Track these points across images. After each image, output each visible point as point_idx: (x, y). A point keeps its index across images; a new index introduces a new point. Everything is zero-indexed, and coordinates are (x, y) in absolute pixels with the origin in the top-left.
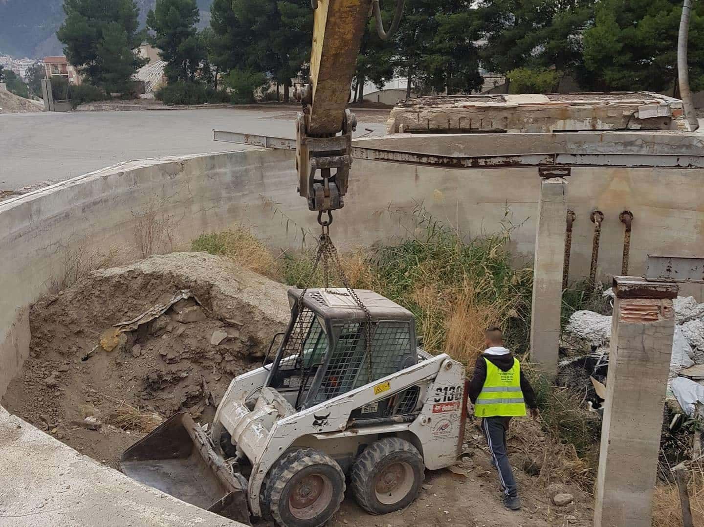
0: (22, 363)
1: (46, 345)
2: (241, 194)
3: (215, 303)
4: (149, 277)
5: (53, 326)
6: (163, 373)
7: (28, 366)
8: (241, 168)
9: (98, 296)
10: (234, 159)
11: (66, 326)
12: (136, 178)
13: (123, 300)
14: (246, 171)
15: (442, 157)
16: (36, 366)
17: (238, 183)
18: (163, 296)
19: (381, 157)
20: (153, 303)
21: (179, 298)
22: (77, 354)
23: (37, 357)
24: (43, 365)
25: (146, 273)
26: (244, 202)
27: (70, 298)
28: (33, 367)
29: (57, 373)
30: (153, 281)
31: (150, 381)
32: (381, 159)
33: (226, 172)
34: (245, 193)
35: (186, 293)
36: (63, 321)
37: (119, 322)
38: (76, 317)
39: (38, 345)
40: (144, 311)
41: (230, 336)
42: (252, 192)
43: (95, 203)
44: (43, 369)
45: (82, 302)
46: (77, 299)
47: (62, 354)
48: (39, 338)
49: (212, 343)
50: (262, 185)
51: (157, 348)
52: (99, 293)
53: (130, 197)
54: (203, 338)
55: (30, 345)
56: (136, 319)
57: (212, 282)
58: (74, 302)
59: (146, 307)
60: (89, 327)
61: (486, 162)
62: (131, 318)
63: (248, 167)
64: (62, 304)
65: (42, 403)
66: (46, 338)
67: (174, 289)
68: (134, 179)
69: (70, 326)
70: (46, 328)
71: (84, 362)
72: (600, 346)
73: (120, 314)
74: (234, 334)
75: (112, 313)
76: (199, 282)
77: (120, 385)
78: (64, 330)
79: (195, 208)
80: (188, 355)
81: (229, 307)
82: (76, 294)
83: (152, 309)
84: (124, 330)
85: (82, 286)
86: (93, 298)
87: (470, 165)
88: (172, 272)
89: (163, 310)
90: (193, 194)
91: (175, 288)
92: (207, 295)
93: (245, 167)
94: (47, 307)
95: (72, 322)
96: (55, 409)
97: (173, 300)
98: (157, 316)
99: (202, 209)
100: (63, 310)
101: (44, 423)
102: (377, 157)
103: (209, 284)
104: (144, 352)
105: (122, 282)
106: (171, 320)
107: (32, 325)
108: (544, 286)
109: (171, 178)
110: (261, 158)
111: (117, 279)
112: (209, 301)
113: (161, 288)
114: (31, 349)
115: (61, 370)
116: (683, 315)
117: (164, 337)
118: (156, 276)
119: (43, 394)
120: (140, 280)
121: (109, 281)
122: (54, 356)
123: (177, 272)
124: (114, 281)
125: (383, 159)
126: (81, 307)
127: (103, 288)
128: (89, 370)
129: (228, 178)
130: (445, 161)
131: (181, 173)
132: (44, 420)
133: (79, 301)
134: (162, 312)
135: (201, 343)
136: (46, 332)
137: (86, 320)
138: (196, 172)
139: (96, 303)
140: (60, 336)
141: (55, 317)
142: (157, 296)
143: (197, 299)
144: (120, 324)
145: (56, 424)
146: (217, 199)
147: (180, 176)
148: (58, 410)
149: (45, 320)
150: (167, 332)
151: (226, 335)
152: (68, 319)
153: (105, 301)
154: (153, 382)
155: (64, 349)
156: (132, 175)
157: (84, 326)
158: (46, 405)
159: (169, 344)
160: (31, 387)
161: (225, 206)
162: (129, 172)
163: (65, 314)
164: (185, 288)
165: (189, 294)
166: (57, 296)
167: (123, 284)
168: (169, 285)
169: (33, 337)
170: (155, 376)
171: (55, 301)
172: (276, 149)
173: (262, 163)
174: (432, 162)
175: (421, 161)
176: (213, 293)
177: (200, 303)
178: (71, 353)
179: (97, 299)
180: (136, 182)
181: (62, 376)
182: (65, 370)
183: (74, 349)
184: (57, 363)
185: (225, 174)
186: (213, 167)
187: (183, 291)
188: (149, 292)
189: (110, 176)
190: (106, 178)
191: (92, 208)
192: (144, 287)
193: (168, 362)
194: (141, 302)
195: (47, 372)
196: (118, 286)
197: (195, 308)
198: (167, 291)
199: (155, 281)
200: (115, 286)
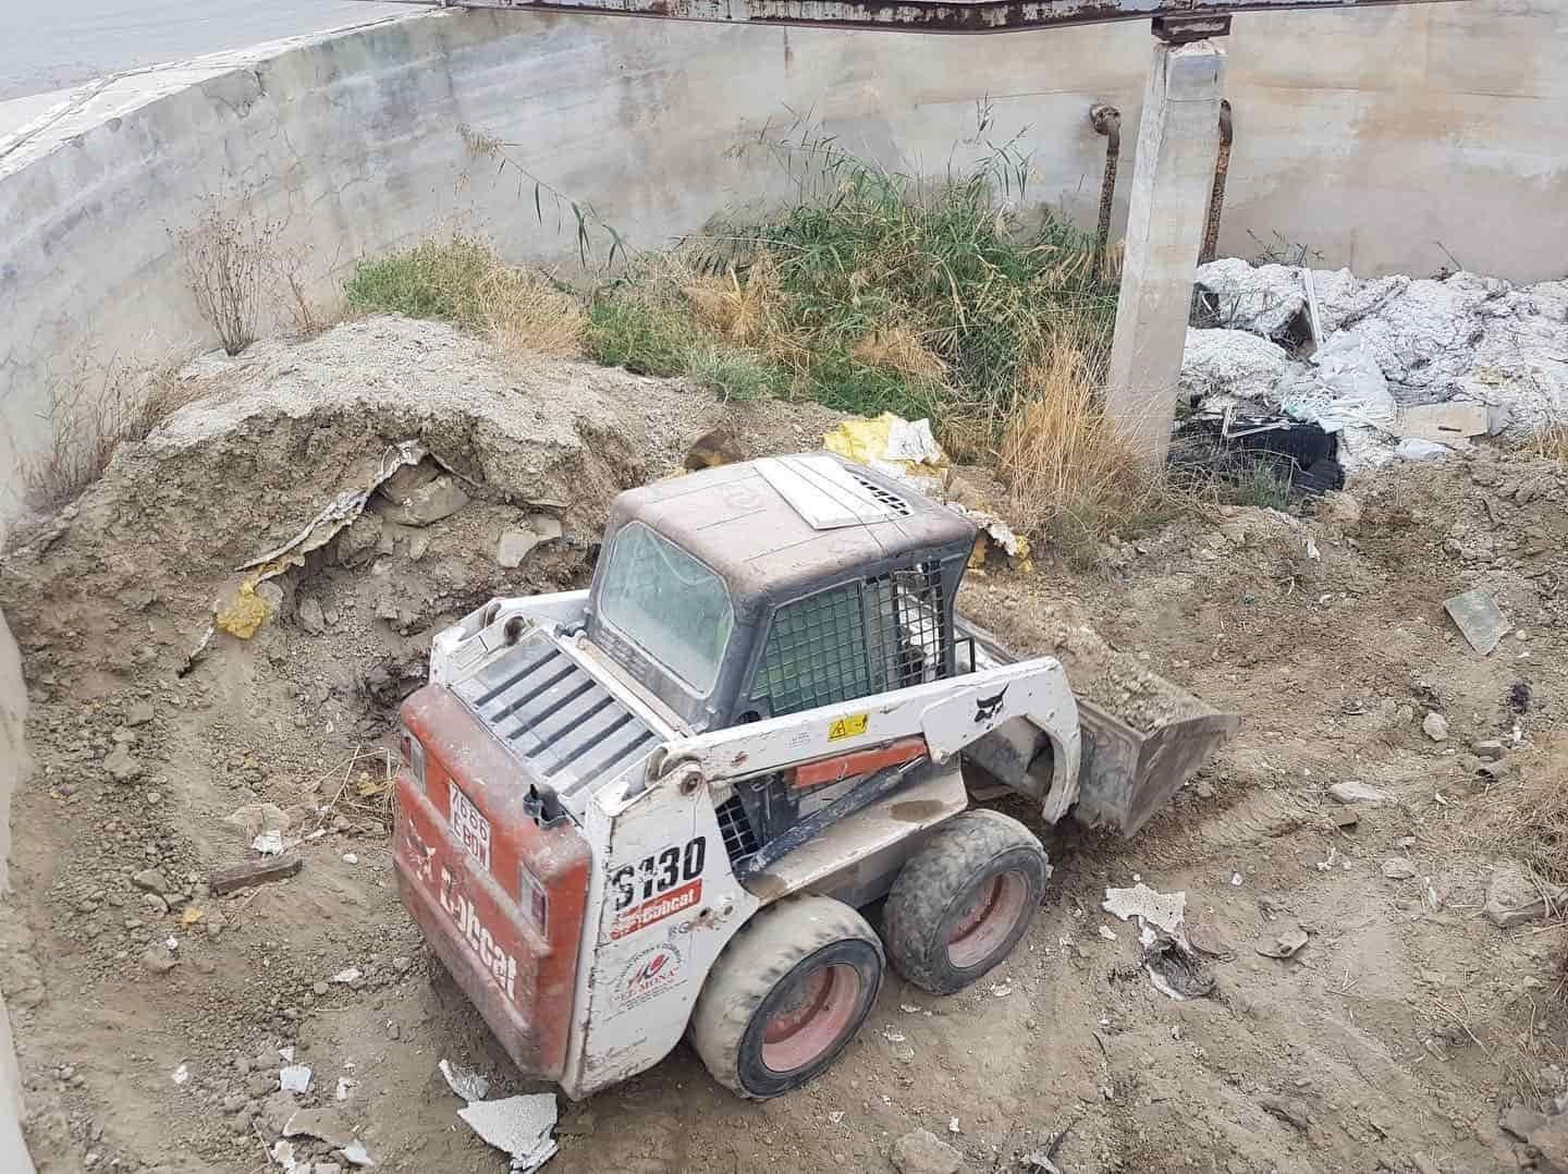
0: (19, 730)
1: (68, 661)
2: (407, 137)
3: (492, 463)
4: (305, 426)
5: (76, 607)
6: (401, 662)
7: (39, 733)
8: (399, 68)
9: (182, 502)
10: (378, 46)
11: (111, 598)
12: (155, 130)
13: (250, 499)
14: (413, 75)
15: (934, 6)
16: (61, 729)
17: (398, 110)
18: (354, 469)
19: (768, 13)
20: (331, 491)
21: (395, 465)
22: (162, 662)
23: (54, 697)
24: (81, 720)
25: (296, 417)
26: (420, 157)
27: (101, 523)
28: (53, 731)
29: (131, 736)
30: (318, 434)
31: (375, 689)
32: (768, 19)
33: (365, 80)
34: (418, 133)
35: (411, 450)
36: (99, 588)
37: (254, 556)
38: (132, 568)
39: (45, 667)
40: (313, 515)
41: (544, 538)
42: (433, 130)
43: (71, 222)
44: (85, 733)
45: (137, 527)
46: (123, 521)
47: (121, 673)
48: (42, 648)
49: (505, 563)
50: (454, 107)
51: (367, 602)
52: (179, 492)
53: (156, 185)
54: (480, 554)
55: (24, 672)
56: (296, 541)
57: (473, 413)
58: (116, 530)
59: (316, 503)
60: (175, 587)
61: (1040, 12)
62: (280, 541)
63: (415, 64)
64: (85, 544)
65: (121, 836)
66: (64, 641)
67: (379, 445)
68: (152, 133)
69: (120, 596)
70: (56, 617)
71: (187, 680)
72: (1207, 393)
73: (250, 537)
74: (552, 530)
75: (227, 538)
76: (440, 417)
77: (302, 719)
78: (107, 610)
79: (313, 189)
80: (448, 604)
81: (532, 470)
82: (116, 507)
83: (332, 506)
84: (270, 574)
85: (126, 482)
86: (168, 509)
87: (1003, 22)
88: (365, 399)
89: (358, 503)
90: (301, 153)
91: (380, 442)
92: (466, 447)
93: (408, 65)
94: (42, 557)
95: (127, 584)
96: (163, 843)
97: (382, 475)
98: (350, 523)
99: (330, 190)
100: (92, 557)
101: (151, 897)
102: (757, 13)
103: (468, 417)
104: (332, 617)
105: (238, 452)
106: (385, 523)
107: (15, 619)
108: (1157, 296)
109: (241, 117)
110: (441, 37)
111: (221, 446)
112: (473, 460)
113: (343, 448)
114: (30, 682)
115: (135, 720)
116: (1342, 309)
117: (377, 568)
118: (327, 419)
119: (115, 806)
120: (282, 438)
121: (200, 455)
122: (98, 684)
123: (377, 399)
124: (214, 455)
125: (772, 19)
126: (139, 540)
127: (187, 478)
128: (208, 698)
129: (374, 101)
130: (941, 14)
131: (260, 100)
132: (147, 889)
133: (129, 524)
134: (359, 510)
135: (478, 569)
136: (59, 628)
137: (162, 571)
138: (296, 94)
139: (179, 521)
140: (102, 627)
141: (71, 581)
142: (338, 470)
143: (441, 461)
144: (255, 562)
145: (188, 891)
146: (358, 159)
147: (261, 107)
148: (174, 843)
149: (48, 597)
150: (380, 557)
151: (533, 540)
152: (112, 579)
153: (202, 511)
154: (381, 690)
155: (127, 661)
156: (144, 123)
157: (160, 586)
158: (133, 839)
159: (394, 586)
160: (73, 798)
161: (378, 174)
162: (136, 116)
163: (101, 568)
164: (406, 437)
165: (421, 452)
166: (62, 525)
167: (240, 456)
168: (365, 437)
169: (23, 649)
170: (380, 675)
171: (62, 537)
172: (471, 8)
173: (446, 49)
174: (907, 19)
175: (877, 18)
176: (485, 440)
177: (450, 468)
178: (145, 665)
179: (179, 509)
180: (157, 142)
181: (145, 738)
182: (147, 718)
183: (150, 652)
184: (115, 702)
185: (365, 88)
186: (333, 75)
187: (402, 446)
188: (315, 462)
189: (87, 133)
190: (78, 141)
191: (66, 237)
192: (299, 452)
193: (404, 632)
194: (299, 496)
195: (101, 741)
196: (228, 463)
197: (442, 482)
198: (363, 453)
199: (322, 431)
200: (220, 466)
